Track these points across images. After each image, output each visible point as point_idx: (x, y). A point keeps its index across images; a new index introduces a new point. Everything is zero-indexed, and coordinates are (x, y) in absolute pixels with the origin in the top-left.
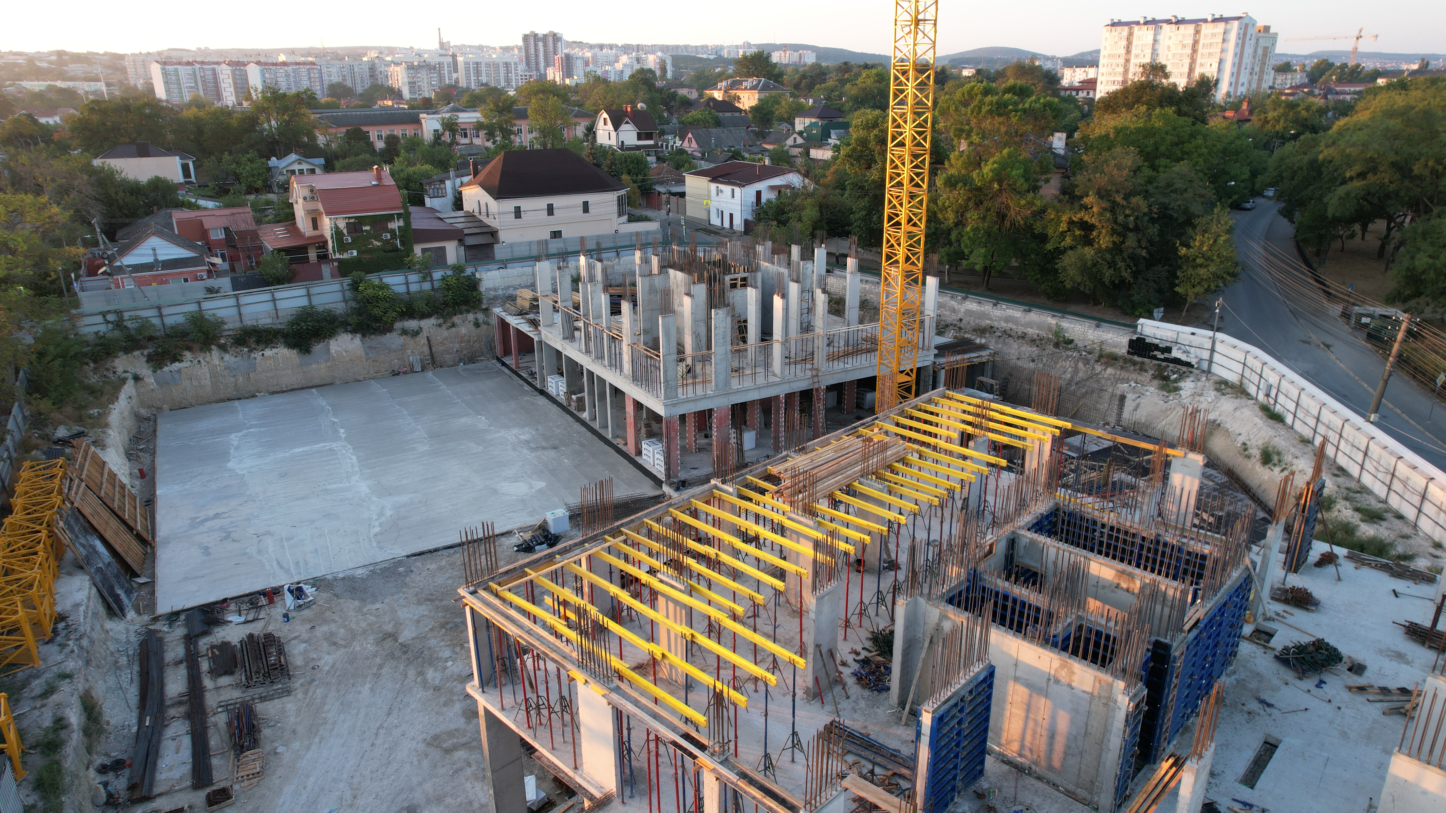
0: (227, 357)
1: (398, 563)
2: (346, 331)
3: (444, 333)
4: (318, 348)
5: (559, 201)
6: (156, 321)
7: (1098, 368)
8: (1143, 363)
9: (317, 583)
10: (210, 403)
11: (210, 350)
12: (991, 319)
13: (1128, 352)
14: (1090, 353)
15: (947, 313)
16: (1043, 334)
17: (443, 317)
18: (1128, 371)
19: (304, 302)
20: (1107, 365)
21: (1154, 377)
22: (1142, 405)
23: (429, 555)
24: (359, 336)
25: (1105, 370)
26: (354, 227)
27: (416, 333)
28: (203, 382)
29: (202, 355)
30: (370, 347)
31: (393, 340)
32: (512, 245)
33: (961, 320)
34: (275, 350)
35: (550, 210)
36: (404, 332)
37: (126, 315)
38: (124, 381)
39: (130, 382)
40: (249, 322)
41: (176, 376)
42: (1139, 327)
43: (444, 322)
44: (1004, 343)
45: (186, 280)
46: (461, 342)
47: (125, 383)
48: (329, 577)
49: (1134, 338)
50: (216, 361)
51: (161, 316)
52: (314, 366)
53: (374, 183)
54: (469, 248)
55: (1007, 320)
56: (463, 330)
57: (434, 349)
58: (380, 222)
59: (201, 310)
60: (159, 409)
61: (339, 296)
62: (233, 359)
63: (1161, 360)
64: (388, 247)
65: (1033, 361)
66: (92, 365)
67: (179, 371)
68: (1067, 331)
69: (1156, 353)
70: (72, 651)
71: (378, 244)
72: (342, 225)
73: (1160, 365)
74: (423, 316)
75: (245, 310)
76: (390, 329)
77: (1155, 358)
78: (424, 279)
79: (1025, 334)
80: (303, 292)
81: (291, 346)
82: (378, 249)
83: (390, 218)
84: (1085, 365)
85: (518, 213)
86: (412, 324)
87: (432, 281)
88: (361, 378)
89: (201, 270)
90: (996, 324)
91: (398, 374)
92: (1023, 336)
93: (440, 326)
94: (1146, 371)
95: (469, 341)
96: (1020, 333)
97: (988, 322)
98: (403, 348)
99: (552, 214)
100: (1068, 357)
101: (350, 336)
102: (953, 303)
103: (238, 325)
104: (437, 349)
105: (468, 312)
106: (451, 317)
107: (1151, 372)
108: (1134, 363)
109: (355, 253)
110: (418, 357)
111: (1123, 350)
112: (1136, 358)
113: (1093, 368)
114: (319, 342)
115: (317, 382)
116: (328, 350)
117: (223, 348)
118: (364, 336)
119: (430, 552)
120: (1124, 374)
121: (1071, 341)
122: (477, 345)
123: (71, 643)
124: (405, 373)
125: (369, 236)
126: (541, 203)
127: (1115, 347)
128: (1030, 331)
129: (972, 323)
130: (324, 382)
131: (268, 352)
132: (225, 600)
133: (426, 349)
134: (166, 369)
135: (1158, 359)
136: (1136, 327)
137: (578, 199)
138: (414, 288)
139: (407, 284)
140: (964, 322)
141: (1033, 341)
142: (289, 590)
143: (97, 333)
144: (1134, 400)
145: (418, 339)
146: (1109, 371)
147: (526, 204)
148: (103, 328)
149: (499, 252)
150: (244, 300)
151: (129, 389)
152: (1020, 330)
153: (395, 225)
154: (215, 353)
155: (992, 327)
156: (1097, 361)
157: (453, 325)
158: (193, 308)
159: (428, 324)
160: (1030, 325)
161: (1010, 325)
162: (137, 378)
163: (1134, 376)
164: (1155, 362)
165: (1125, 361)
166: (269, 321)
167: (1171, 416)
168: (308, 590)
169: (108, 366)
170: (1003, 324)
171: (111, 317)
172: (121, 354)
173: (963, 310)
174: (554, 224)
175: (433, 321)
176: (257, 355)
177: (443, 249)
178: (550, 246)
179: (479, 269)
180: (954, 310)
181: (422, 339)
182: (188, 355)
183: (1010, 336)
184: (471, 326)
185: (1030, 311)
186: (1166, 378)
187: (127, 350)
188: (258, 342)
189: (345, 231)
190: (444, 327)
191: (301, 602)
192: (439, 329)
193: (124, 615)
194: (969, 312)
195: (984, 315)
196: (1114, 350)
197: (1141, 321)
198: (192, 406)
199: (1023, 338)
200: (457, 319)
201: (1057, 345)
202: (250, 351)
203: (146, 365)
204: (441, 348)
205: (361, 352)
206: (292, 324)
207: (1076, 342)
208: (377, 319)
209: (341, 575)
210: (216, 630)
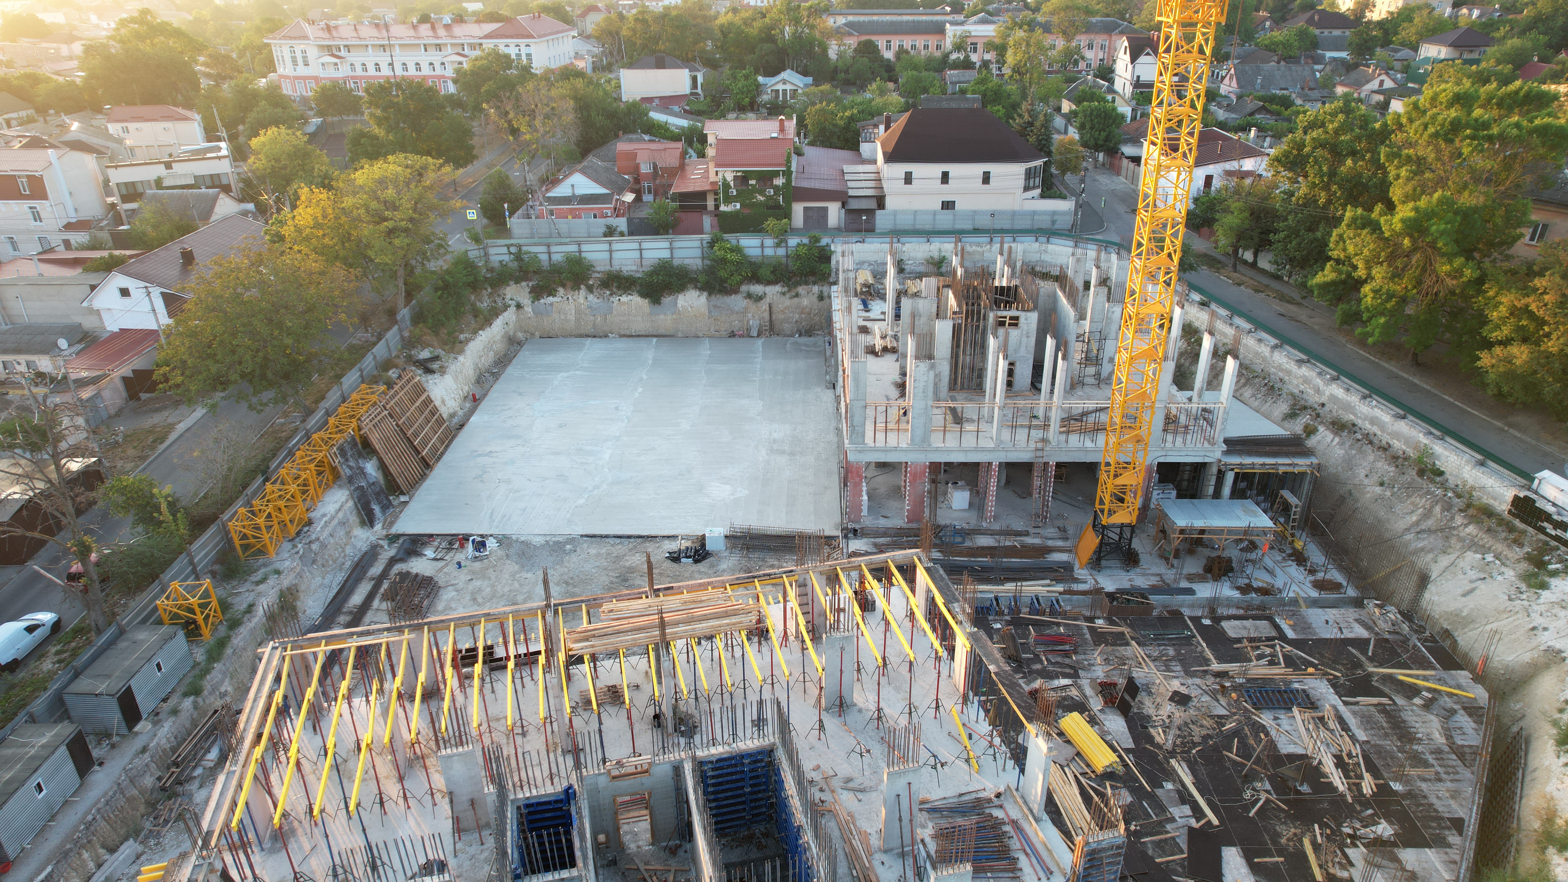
0: (591, 297)
1: (571, 540)
2: (696, 287)
3: (787, 302)
4: (667, 300)
5: (954, 169)
6: (544, 257)
7: (1459, 520)
8: (1524, 532)
9: (504, 541)
10: (571, 336)
11: (579, 289)
12: (1355, 415)
13: (1510, 512)
14: (1459, 496)
15: (1311, 392)
16: (1410, 452)
17: (788, 286)
18: (1495, 537)
19: (666, 254)
20: (1473, 519)
21: (1529, 558)
22: (1477, 592)
23: (598, 539)
24: (705, 294)
25: (1466, 526)
26: (742, 179)
27: (759, 298)
28: (569, 317)
29: (572, 293)
30: (715, 306)
31: (737, 302)
32: (895, 213)
33: (1323, 405)
34: (630, 297)
35: (945, 178)
36: (749, 296)
37: (524, 248)
38: (506, 307)
39: (512, 309)
40: (616, 267)
41: (549, 308)
42: (1536, 482)
43: (789, 291)
44: (1360, 450)
45: (595, 217)
46: (802, 313)
47: (506, 310)
48: (514, 537)
49: (1522, 495)
50: (581, 300)
51: (549, 253)
52: (662, 317)
53: (775, 135)
54: (849, 212)
55: (1374, 421)
56: (805, 302)
57: (774, 317)
58: (766, 178)
59: (580, 252)
60: (533, 335)
61: (698, 253)
62: (596, 300)
63: (1550, 536)
64: (770, 203)
65: (1382, 484)
66: (489, 290)
67: (551, 304)
68: (1438, 458)
69: (1545, 524)
70: (298, 553)
71: (762, 199)
72: (730, 177)
73: (1546, 543)
74: (769, 283)
75: (616, 255)
76: (736, 291)
77: (1542, 530)
78: (778, 245)
79: (1390, 446)
80: (666, 244)
81: (643, 295)
82: (761, 204)
83: (776, 174)
84: (1443, 511)
85: (908, 179)
86: (757, 289)
87: (787, 247)
88: (701, 335)
89: (608, 208)
90: (1359, 422)
91: (734, 336)
92: (1385, 448)
93: (784, 294)
94: (1521, 545)
95: (809, 314)
96: (1384, 442)
97: (1352, 417)
98: (746, 310)
99: (947, 182)
100: (1428, 492)
101: (698, 293)
102: (1318, 380)
103: (608, 268)
104: (778, 316)
105: (814, 283)
106: (795, 287)
107: (1527, 549)
108: (1511, 529)
109: (738, 206)
110: (758, 322)
111: (1503, 506)
112: (1517, 523)
113: (1452, 518)
114: (670, 295)
115: (662, 331)
116: (676, 304)
117: (590, 289)
118: (710, 294)
119: (601, 536)
120: (1486, 540)
121: (1441, 473)
122: (817, 319)
123: (300, 546)
124: (741, 336)
125: (755, 190)
126: (936, 169)
127: (1495, 499)
128: (1397, 444)
129: (1334, 411)
130: (668, 333)
131: (624, 298)
132: (431, 536)
133: (766, 315)
134: (542, 301)
135: (1547, 535)
136: (1532, 480)
137: (977, 169)
138: (769, 252)
139: (762, 246)
140: (1327, 408)
141: (1395, 458)
142: (473, 541)
143: (501, 262)
144: (1471, 582)
145: (759, 304)
146: (1471, 529)
147: (919, 170)
148: (506, 258)
149: (882, 219)
150: (615, 246)
151: (509, 315)
152: (1386, 439)
153: (779, 181)
154: (583, 291)
155: (1354, 425)
156: (1460, 510)
157: (797, 295)
158: (573, 248)
159: (773, 291)
160: (1397, 435)
161: (1375, 429)
162: (519, 306)
163: (1500, 547)
164: (1542, 537)
165: (1501, 521)
166: (634, 268)
167: (1505, 622)
168: (491, 544)
169: (501, 292)
170: (1367, 426)
171: (513, 250)
172: (511, 283)
173: (1327, 393)
174: (947, 193)
175: (777, 288)
176: (615, 299)
177: (825, 209)
178: (937, 217)
179: (836, 240)
180: (1318, 391)
181: (764, 305)
182: (561, 290)
183: (1371, 443)
184: (814, 299)
185: (1404, 417)
186: (1541, 564)
187: (517, 281)
188: (618, 288)
189: (732, 184)
190: (788, 296)
191: (477, 554)
192: (783, 298)
193: (372, 526)
194: (1333, 398)
195: (1348, 407)
196: (1491, 502)
197: (1546, 474)
198: (557, 337)
199: (1385, 449)
200: (801, 290)
201: (1421, 473)
202: (611, 295)
203: (528, 295)
204: (781, 316)
205: (704, 310)
206: (651, 274)
207: (1447, 476)
208: (723, 281)
209: (523, 539)
210: (414, 559)
